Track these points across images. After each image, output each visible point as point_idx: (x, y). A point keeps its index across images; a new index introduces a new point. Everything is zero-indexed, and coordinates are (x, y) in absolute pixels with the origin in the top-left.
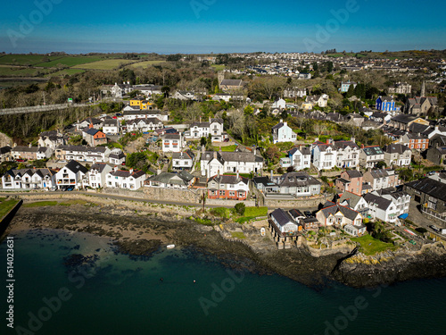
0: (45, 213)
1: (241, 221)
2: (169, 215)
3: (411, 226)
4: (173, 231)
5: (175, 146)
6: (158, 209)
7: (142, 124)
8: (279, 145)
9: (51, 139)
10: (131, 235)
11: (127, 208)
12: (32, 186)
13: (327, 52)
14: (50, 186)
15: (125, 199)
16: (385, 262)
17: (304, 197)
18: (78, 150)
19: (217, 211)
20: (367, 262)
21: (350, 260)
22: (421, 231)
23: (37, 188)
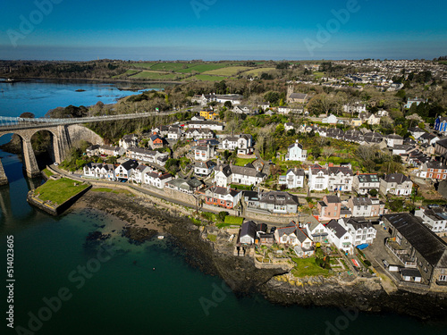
0: (100, 197)
1: (220, 226)
2: (175, 211)
3: (362, 257)
4: (171, 225)
5: (204, 155)
6: (169, 206)
7: (196, 133)
8: (289, 162)
9: (126, 141)
10: (141, 223)
11: (151, 202)
12: (101, 176)
13: (440, 59)
14: (112, 177)
15: (151, 194)
16: (309, 285)
17: (279, 214)
18: (139, 152)
19: (207, 215)
20: (292, 283)
21: (279, 278)
22: (367, 263)
23: (104, 178)
